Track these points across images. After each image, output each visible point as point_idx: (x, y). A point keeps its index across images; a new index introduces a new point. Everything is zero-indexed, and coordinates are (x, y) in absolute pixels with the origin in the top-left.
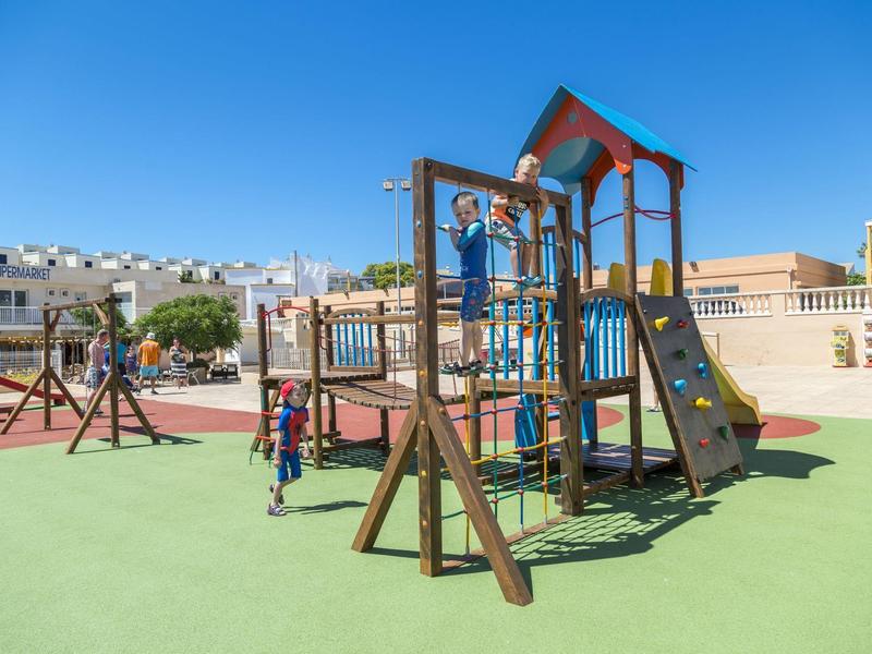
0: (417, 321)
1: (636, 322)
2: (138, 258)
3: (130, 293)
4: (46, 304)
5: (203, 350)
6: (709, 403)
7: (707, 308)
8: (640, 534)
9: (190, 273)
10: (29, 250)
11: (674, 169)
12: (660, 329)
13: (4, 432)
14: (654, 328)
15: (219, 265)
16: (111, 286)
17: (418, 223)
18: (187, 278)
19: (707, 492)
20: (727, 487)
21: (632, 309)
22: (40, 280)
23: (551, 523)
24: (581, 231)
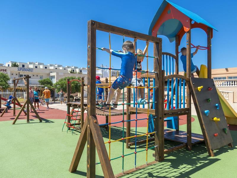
0: (88, 85)
1: (190, 87)
2: (59, 66)
3: (55, 76)
4: (14, 78)
5: (73, 93)
6: (219, 120)
7: (230, 83)
8: (183, 173)
9: (73, 71)
10: (30, 63)
11: (209, 31)
12: (200, 91)
13: (1, 116)
14: (197, 90)
15: (82, 68)
16: (49, 74)
17: (89, 46)
18: (73, 72)
19: (216, 154)
20: (225, 152)
21: (188, 82)
22: (26, 72)
23: (149, 165)
24: (175, 55)
